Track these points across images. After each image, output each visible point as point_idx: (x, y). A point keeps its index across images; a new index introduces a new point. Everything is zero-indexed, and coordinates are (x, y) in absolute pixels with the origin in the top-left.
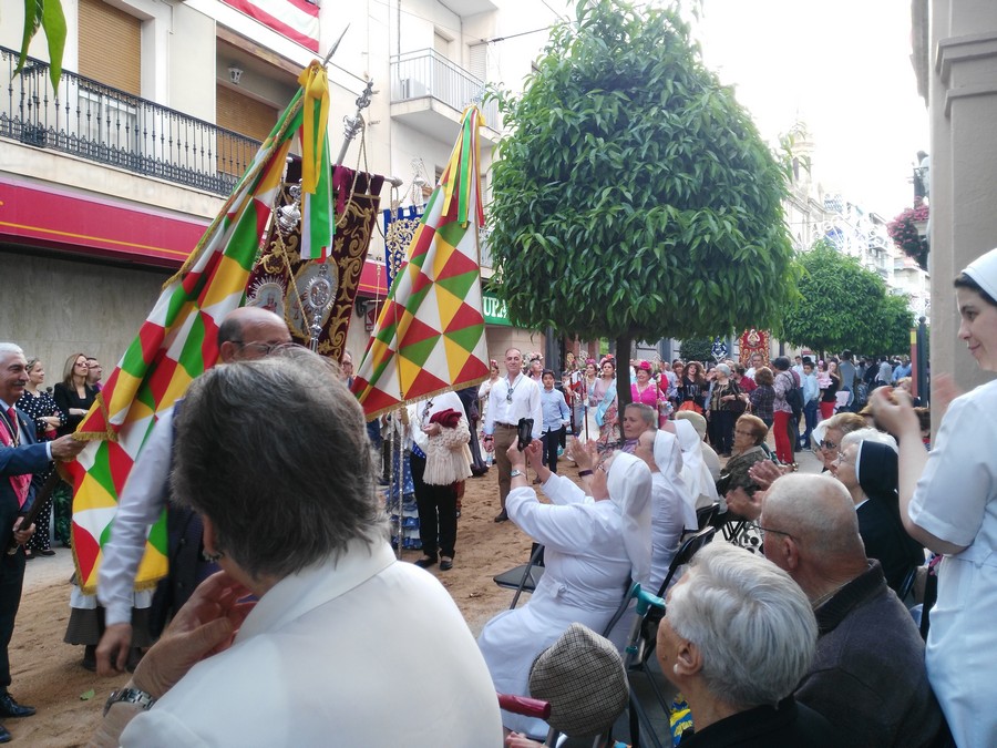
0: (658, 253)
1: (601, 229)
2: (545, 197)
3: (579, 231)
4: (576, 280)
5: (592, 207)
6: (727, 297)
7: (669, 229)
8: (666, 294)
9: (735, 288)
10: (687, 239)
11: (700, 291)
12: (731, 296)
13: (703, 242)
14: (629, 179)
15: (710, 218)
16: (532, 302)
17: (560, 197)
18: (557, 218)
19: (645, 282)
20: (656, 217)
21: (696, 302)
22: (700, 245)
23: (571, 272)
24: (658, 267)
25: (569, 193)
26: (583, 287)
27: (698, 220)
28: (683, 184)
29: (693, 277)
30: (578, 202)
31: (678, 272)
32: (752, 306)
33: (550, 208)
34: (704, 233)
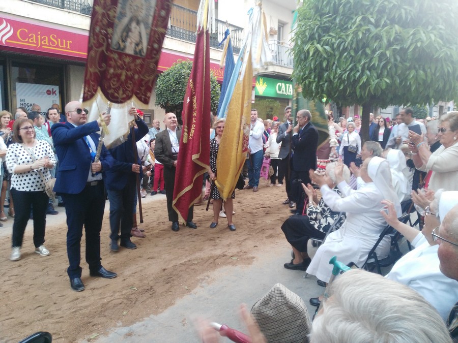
0: (388, 53)
1: (355, 40)
2: (324, 24)
3: (342, 42)
4: (340, 71)
5: (351, 28)
6: (429, 80)
7: (396, 39)
8: (392, 78)
9: (435, 74)
10: (406, 46)
11: (413, 76)
12: (432, 79)
13: (416, 47)
14: (373, 11)
15: (422, 32)
16: (314, 84)
17: (332, 24)
18: (330, 36)
19: (380, 72)
20: (388, 32)
21: (410, 83)
22: (414, 49)
23: (336, 67)
24: (388, 62)
25: (338, 21)
26: (343, 74)
27: (414, 34)
28: (406, 13)
29: (410, 68)
30: (343, 26)
31: (400, 65)
32: (444, 86)
33: (326, 30)
34: (417, 41)
